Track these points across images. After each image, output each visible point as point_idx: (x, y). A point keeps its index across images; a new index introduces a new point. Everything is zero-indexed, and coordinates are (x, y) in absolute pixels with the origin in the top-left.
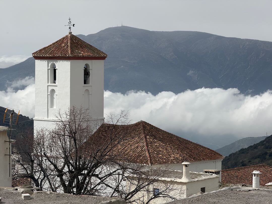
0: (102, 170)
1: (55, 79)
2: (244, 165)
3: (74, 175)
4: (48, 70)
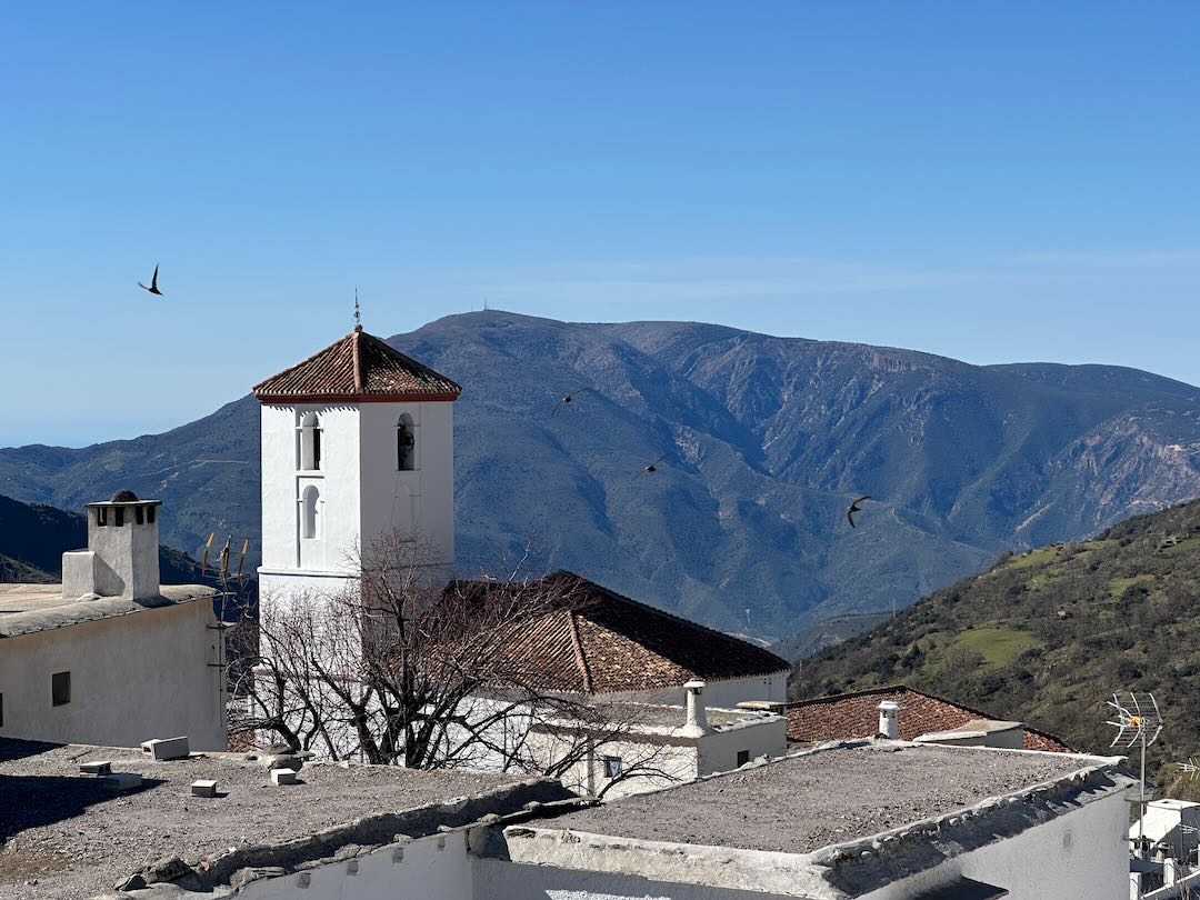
1: (317, 457)
4: (299, 432)
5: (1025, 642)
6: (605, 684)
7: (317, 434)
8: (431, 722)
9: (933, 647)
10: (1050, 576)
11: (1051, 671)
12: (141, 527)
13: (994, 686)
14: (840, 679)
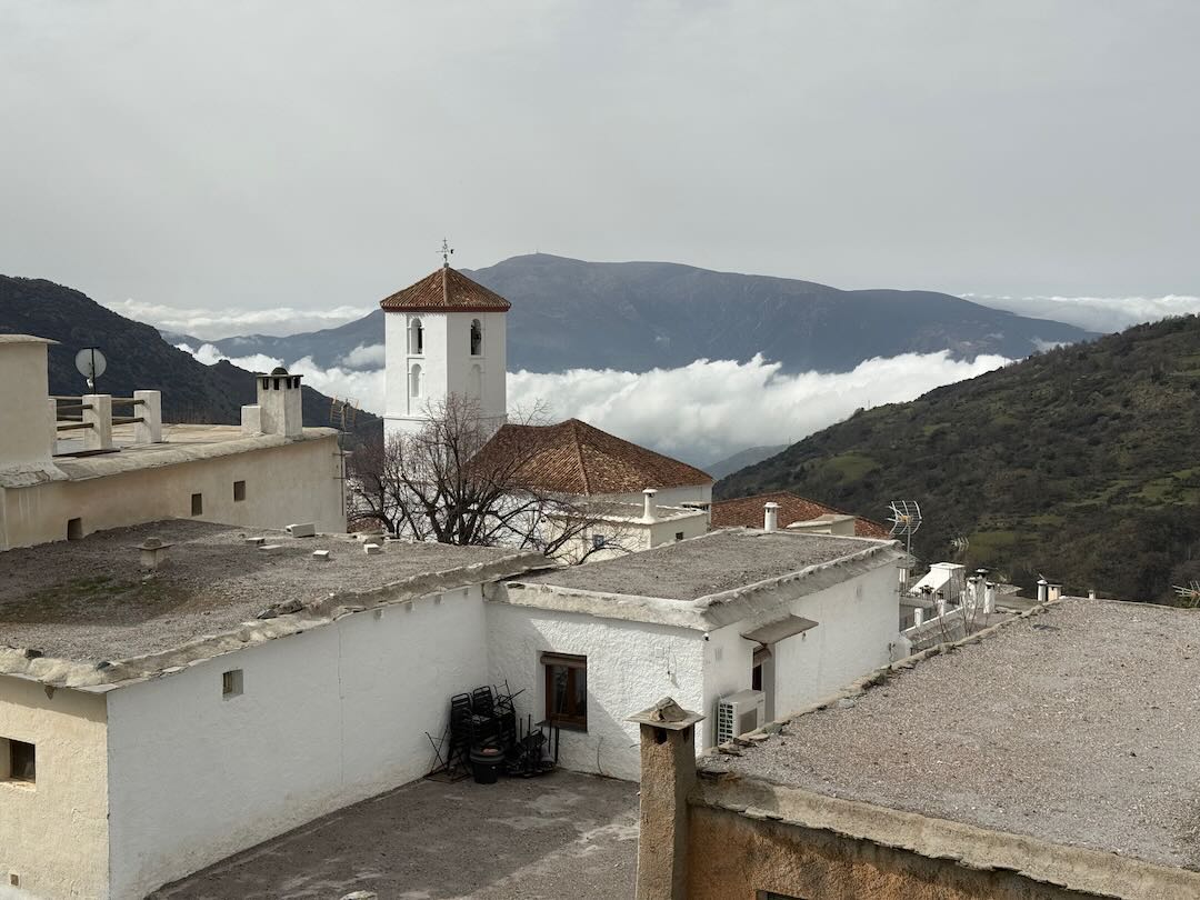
0: (505, 504)
1: (420, 346)
2: (750, 494)
3: (454, 513)
4: (408, 330)
5: (870, 464)
6: (598, 489)
7: (420, 331)
8: (474, 514)
9: (813, 467)
10: (886, 423)
11: (885, 482)
12: (290, 391)
13: (849, 492)
14: (754, 486)
